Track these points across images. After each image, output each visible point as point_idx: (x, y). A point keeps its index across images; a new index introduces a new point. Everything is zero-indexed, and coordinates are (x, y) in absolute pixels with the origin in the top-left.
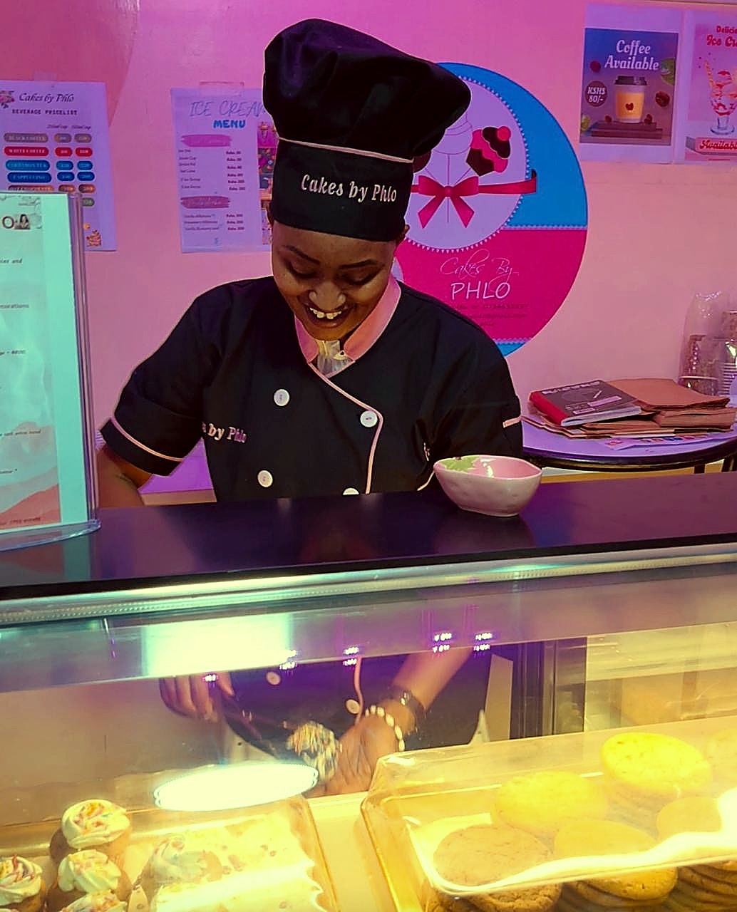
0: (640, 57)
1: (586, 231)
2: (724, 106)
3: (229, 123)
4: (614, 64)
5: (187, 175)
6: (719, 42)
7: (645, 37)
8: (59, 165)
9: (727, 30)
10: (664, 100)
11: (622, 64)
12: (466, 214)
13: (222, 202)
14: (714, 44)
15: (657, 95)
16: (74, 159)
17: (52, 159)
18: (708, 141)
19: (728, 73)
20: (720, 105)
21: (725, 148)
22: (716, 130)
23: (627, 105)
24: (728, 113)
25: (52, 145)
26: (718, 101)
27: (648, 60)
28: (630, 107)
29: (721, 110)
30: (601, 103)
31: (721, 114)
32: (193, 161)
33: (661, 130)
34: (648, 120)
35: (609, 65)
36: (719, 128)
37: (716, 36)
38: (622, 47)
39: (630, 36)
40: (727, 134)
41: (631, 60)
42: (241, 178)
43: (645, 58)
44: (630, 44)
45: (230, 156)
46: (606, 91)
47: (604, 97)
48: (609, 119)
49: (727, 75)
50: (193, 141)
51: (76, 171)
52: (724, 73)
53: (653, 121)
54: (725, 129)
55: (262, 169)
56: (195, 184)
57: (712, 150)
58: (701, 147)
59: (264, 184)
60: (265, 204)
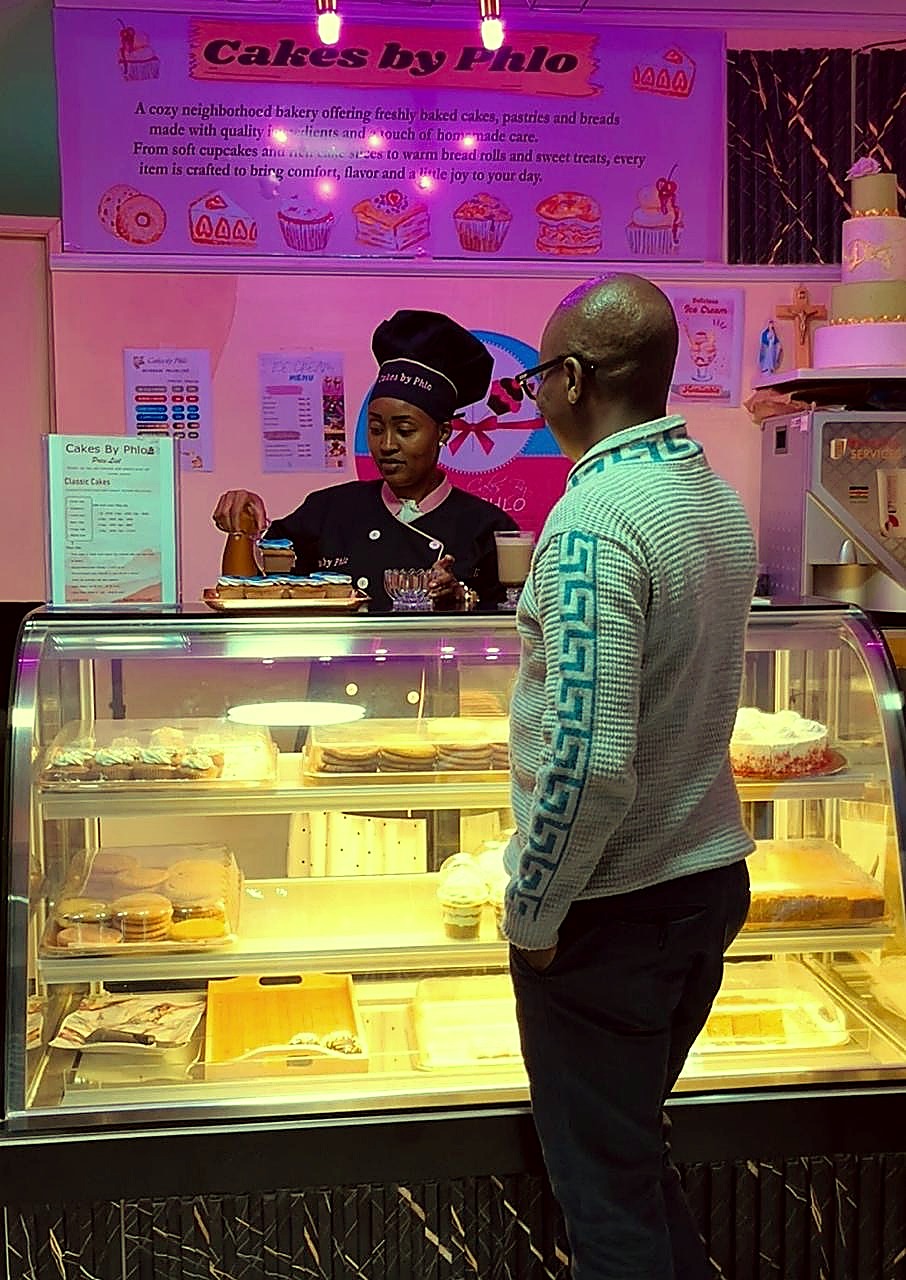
2: (703, 360)
3: (301, 378)
5: (267, 416)
6: (695, 310)
8: (174, 408)
9: (701, 301)
12: (488, 445)
13: (296, 435)
14: (690, 312)
16: (185, 404)
17: (169, 404)
18: (690, 387)
19: (705, 334)
20: (698, 358)
21: (705, 392)
22: (697, 378)
24: (707, 365)
25: (170, 394)
26: (697, 356)
29: (700, 362)
31: (701, 366)
32: (274, 405)
36: (699, 376)
37: (692, 306)
40: (706, 381)
42: (310, 418)
45: (301, 402)
50: (273, 390)
51: (186, 413)
52: (700, 334)
54: (705, 377)
55: (326, 411)
56: (274, 422)
57: (693, 394)
58: (684, 392)
59: (327, 422)
60: (328, 437)
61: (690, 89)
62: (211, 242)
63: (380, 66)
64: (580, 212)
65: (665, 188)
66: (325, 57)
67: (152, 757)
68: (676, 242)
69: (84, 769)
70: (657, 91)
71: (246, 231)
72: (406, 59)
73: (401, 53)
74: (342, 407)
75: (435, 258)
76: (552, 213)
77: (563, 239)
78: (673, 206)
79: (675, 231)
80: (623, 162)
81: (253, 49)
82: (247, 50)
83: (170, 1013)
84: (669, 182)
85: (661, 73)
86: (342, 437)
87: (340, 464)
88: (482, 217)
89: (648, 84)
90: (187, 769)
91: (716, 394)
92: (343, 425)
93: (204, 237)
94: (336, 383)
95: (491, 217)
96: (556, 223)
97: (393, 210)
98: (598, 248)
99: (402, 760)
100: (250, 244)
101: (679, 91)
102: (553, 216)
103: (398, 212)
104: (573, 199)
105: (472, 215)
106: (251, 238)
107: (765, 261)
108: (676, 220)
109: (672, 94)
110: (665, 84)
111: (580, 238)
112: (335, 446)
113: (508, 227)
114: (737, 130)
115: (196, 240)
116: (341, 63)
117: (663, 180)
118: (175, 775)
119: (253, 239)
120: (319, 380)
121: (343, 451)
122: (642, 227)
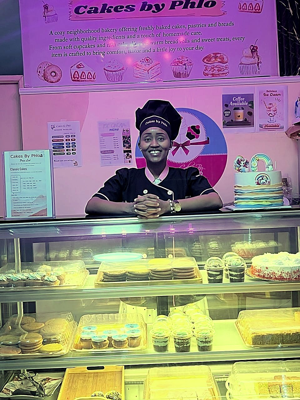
0: (241, 102)
1: (227, 155)
2: (272, 114)
3: (114, 130)
4: (232, 104)
5: (102, 145)
6: (268, 95)
7: (242, 96)
8: (66, 144)
9: (270, 91)
10: (251, 114)
11: (235, 104)
12: (187, 151)
13: (113, 152)
14: (266, 96)
15: (248, 112)
16: (71, 142)
17: (65, 142)
18: (267, 125)
19: (272, 104)
20: (270, 114)
21: (273, 127)
22: (270, 121)
23: (238, 116)
24: (273, 116)
25: (65, 139)
26: (270, 113)
27: (244, 102)
28: (239, 116)
30: (229, 116)
31: (271, 116)
32: (104, 141)
33: (250, 123)
34: (246, 120)
35: (231, 105)
36: (270, 120)
37: (267, 93)
38: (235, 99)
39: (237, 96)
40: (274, 122)
41: (238, 103)
42: (117, 145)
43: (243, 102)
44: (238, 98)
45: (114, 139)
46: (230, 112)
47: (230, 114)
48: (232, 120)
49: (272, 105)
50: (103, 135)
51: (71, 145)
52: (270, 104)
53: (247, 120)
54: (273, 121)
55: (124, 142)
56: (104, 147)
57: (269, 128)
58: (265, 127)
59: (124, 146)
60: (125, 152)
61: (261, 10)
62: (79, 81)
63: (140, 11)
64: (220, 60)
65: (253, 49)
66: (119, 9)
67: (33, 277)
68: (259, 69)
69: (7, 282)
70: (248, 12)
71: (92, 76)
72: (150, 7)
73: (147, 5)
74: (130, 140)
75: (164, 82)
76: (209, 61)
77: (213, 71)
78: (257, 55)
79: (258, 65)
80: (236, 39)
81: (92, 8)
82: (90, 8)
83: (49, 382)
84: (255, 46)
85: (250, 4)
86: (130, 151)
87: (130, 162)
88: (182, 65)
89: (245, 9)
90: (47, 281)
91: (278, 127)
92: (131, 147)
93: (76, 79)
94: (127, 131)
95: (185, 65)
96: (211, 65)
97: (147, 64)
98: (228, 73)
99: (135, 276)
100: (94, 81)
101: (257, 11)
102: (209, 62)
103: (149, 65)
104: (217, 55)
105: (178, 64)
106: (94, 79)
107: (295, 74)
108: (258, 61)
109: (255, 12)
110: (251, 9)
111: (220, 70)
112: (128, 155)
113: (192, 68)
114: (281, 24)
115: (73, 80)
116: (125, 10)
117: (252, 46)
118: (42, 284)
119: (95, 79)
120: (121, 130)
121: (131, 157)
122: (245, 64)
